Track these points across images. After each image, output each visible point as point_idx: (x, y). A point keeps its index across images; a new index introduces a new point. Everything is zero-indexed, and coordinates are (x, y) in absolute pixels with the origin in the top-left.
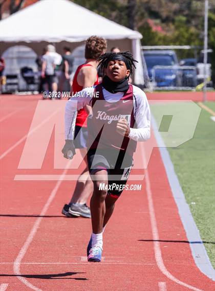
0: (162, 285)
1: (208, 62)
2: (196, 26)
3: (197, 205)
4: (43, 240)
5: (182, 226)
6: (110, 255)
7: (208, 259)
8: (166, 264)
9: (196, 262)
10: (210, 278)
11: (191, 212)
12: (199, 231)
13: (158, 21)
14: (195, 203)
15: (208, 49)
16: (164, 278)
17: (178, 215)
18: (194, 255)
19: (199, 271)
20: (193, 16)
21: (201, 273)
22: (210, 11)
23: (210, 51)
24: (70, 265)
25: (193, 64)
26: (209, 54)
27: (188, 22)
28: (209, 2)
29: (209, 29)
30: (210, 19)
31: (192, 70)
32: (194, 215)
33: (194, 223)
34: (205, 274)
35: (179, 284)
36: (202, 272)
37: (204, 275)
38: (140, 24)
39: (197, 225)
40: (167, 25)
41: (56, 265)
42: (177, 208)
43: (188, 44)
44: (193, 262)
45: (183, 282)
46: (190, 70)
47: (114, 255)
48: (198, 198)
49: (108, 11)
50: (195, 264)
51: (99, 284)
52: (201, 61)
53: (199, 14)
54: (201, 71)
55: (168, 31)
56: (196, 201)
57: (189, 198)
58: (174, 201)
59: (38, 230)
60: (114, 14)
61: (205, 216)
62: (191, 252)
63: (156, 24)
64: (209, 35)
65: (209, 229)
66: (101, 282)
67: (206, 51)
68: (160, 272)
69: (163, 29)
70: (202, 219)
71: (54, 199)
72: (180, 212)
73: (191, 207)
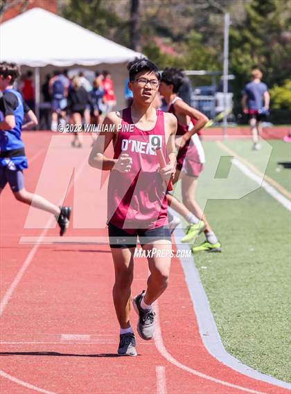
0: (160, 369)
1: (229, 91)
2: (215, 46)
3: (208, 269)
4: (15, 313)
5: (189, 296)
6: (98, 332)
7: (219, 336)
8: (166, 345)
9: (204, 341)
10: (220, 360)
11: (201, 278)
12: (208, 302)
13: (168, 40)
14: (205, 268)
15: (229, 74)
16: (163, 361)
17: (185, 282)
18: (201, 332)
19: (207, 352)
20: (211, 33)
21: (210, 355)
22: (231, 27)
23: (232, 77)
24: (47, 345)
25: (210, 94)
26: (230, 81)
27: (204, 41)
28: (230, 16)
29: (230, 50)
30: (231, 38)
31: (209, 101)
32: (204, 282)
33: (204, 292)
34: (214, 356)
35: (181, 369)
36: (211, 353)
37: (212, 357)
38: (145, 44)
39: (208, 296)
40: (179, 45)
41: (30, 345)
42: (183, 274)
43: (204, 68)
44: (201, 341)
45: (187, 366)
46: (206, 101)
47: (102, 333)
48: (210, 261)
49: (106, 27)
50: (203, 344)
51: (83, 368)
52: (220, 89)
53: (218, 30)
54: (221, 103)
55: (179, 52)
56: (208, 265)
57: (199, 262)
58: (180, 265)
59: (9, 301)
60: (113, 31)
61: (217, 284)
62: (198, 328)
63: (166, 45)
64: (230, 58)
65: (222, 299)
66: (83, 366)
67: (227, 77)
68: (158, 354)
69: (174, 50)
70: (214, 287)
71: (32, 263)
72: (187, 279)
73: (201, 272)
